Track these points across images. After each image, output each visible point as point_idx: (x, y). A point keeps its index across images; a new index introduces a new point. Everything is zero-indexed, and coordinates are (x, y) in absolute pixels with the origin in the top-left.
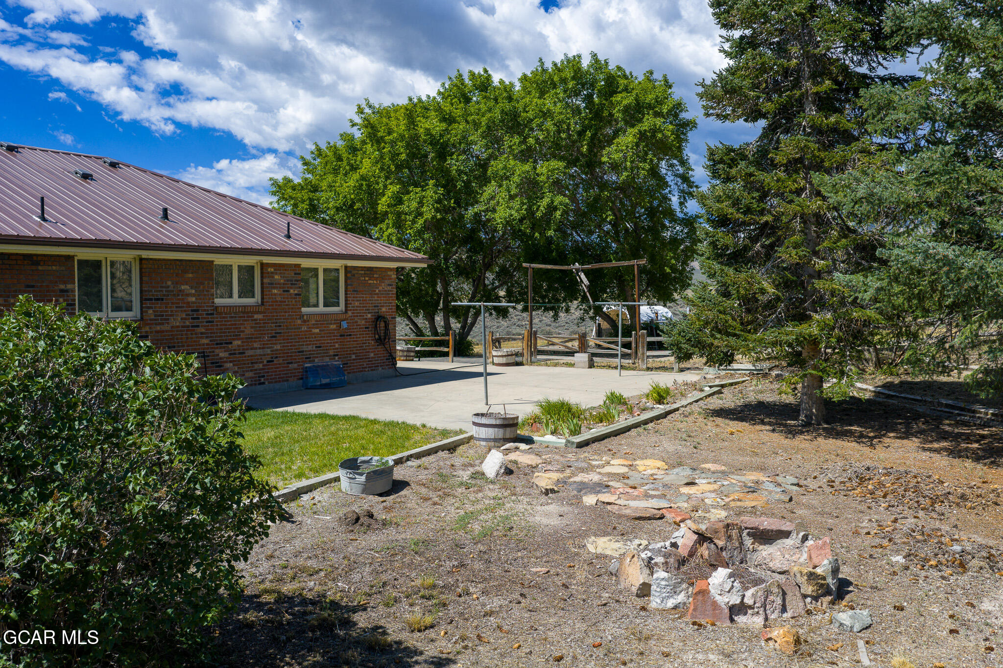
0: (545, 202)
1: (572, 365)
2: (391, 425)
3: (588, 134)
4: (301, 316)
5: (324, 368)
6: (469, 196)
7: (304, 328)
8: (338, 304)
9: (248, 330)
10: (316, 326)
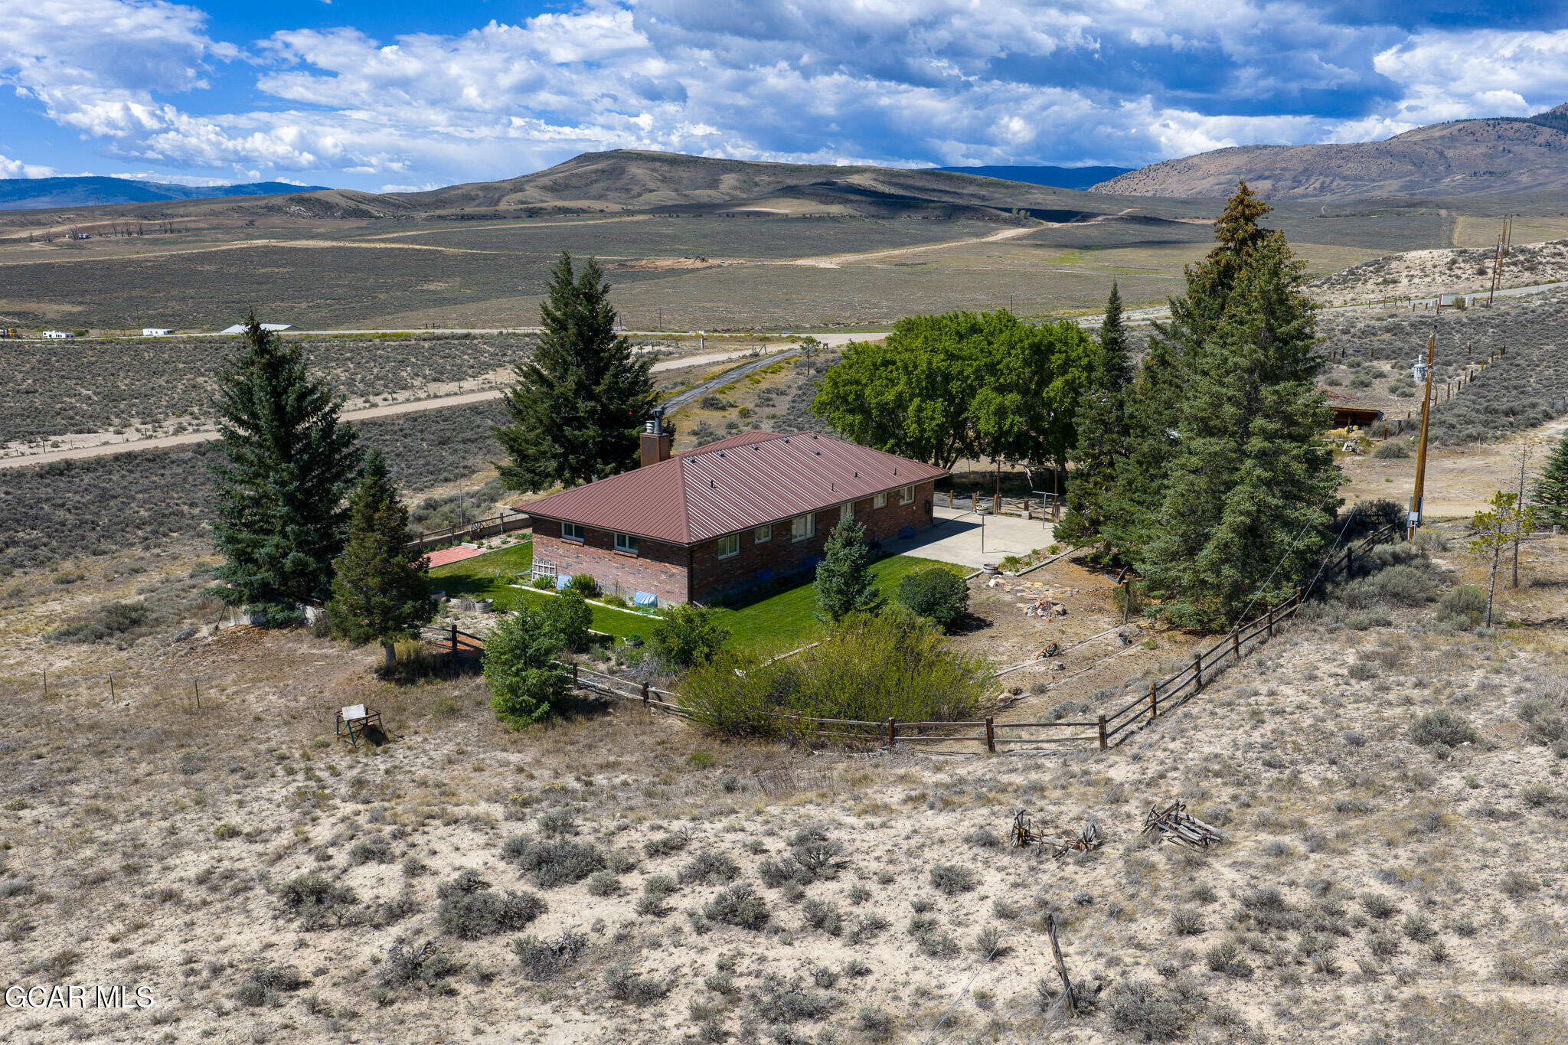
0: (1008, 422)
1: (1019, 516)
2: (953, 565)
4: (899, 507)
5: (906, 528)
7: (900, 512)
8: (912, 499)
9: (883, 517)
10: (904, 510)
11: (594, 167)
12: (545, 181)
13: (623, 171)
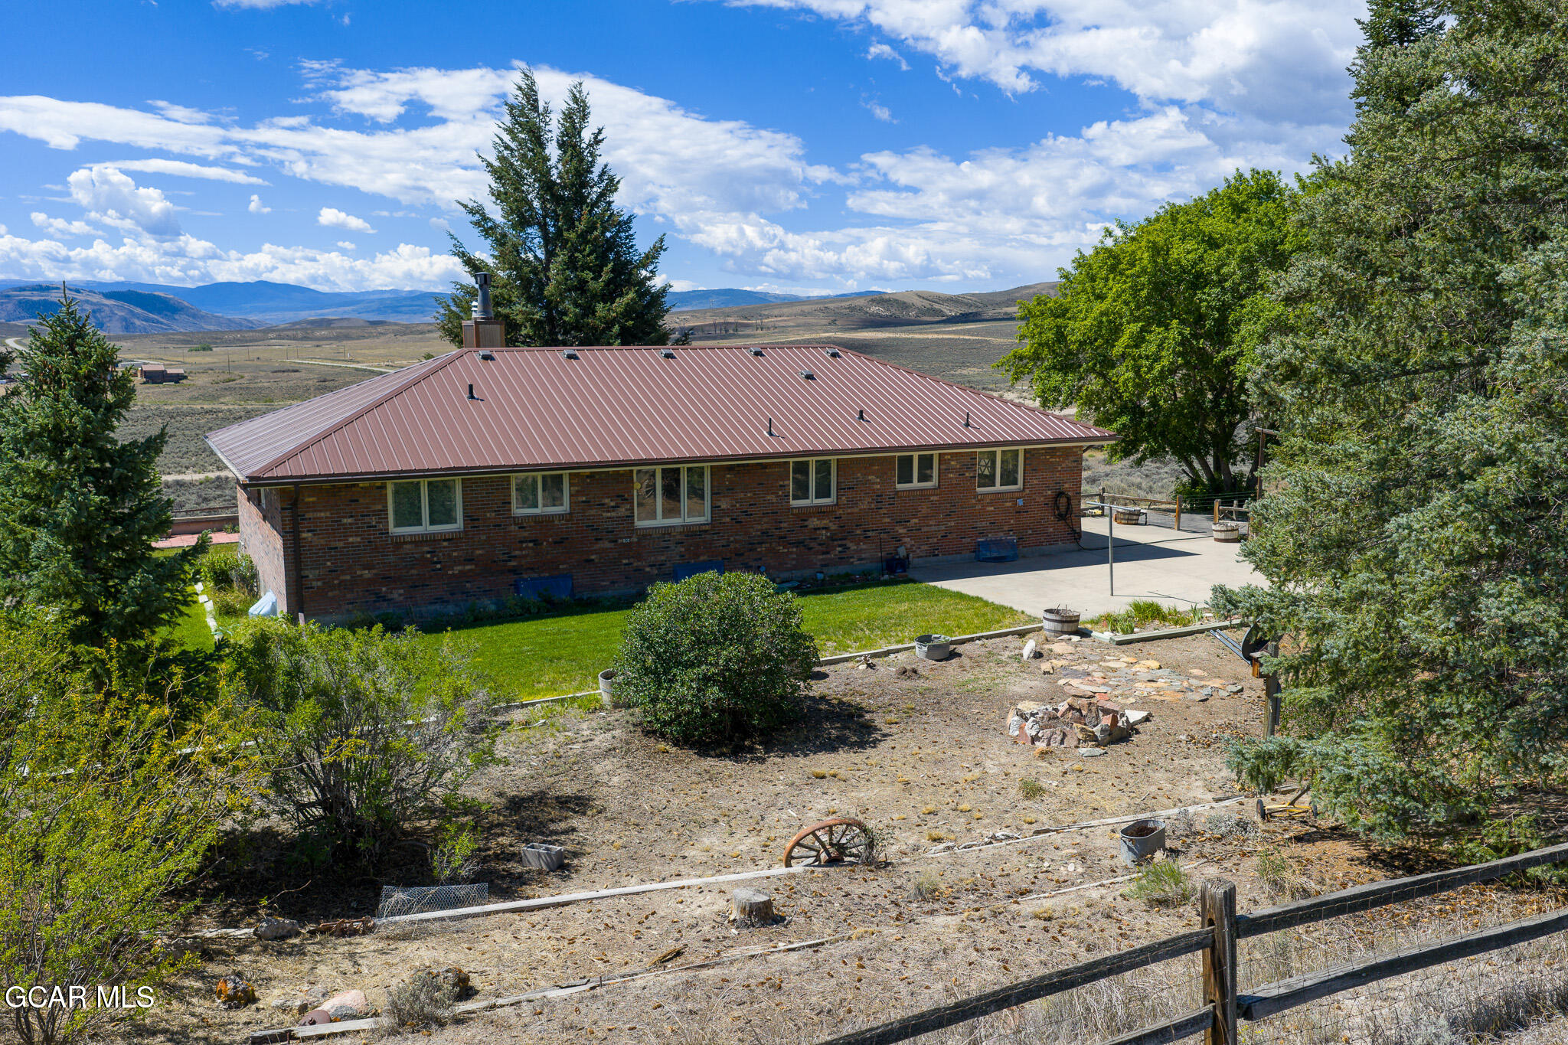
4: (976, 496)
5: (997, 543)
6: (1220, 336)
7: (978, 507)
8: (1016, 483)
9: (925, 510)
10: (991, 504)
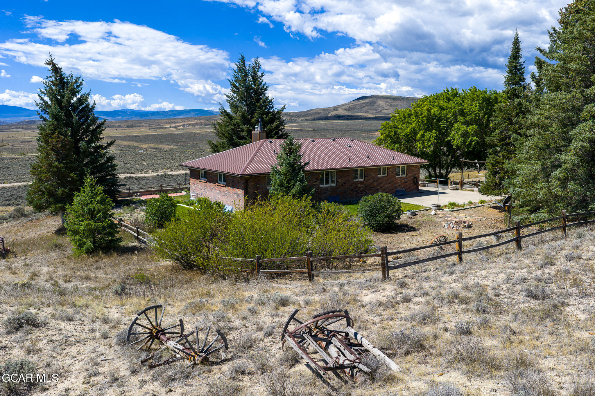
0: (469, 140)
1: (473, 191)
2: (416, 205)
3: (486, 117)
4: (396, 178)
5: (400, 190)
6: (446, 134)
7: (396, 181)
8: (405, 175)
9: (384, 182)
10: (399, 180)
11: (364, 101)
12: (346, 107)
13: (375, 103)
